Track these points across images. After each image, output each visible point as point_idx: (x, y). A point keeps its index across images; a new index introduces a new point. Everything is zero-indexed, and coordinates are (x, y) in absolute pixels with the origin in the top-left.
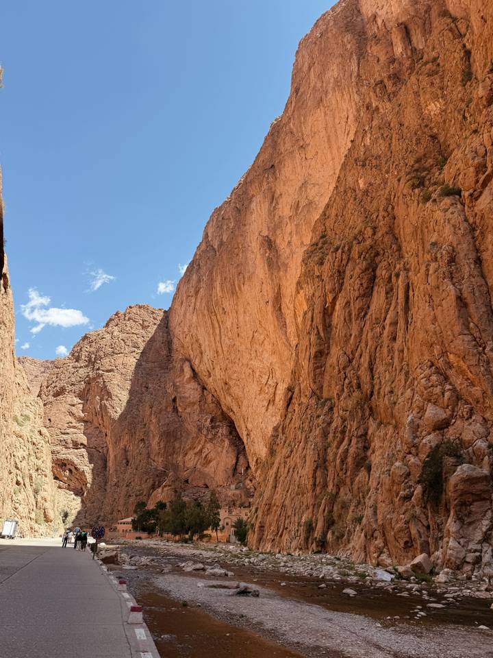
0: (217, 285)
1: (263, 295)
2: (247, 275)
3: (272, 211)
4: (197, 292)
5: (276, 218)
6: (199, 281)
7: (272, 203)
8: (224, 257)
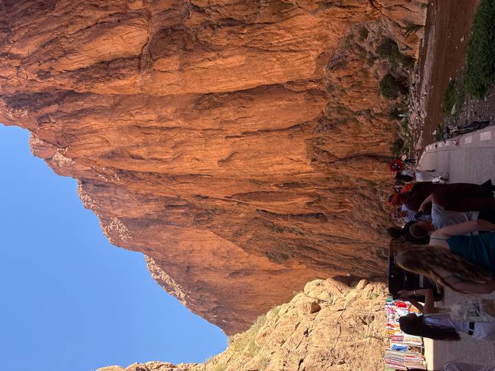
0: (246, 307)
1: (265, 280)
2: (249, 288)
3: (216, 270)
4: (243, 322)
5: (222, 268)
6: (236, 320)
7: (210, 270)
8: (231, 301)
